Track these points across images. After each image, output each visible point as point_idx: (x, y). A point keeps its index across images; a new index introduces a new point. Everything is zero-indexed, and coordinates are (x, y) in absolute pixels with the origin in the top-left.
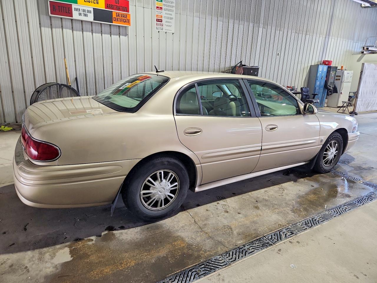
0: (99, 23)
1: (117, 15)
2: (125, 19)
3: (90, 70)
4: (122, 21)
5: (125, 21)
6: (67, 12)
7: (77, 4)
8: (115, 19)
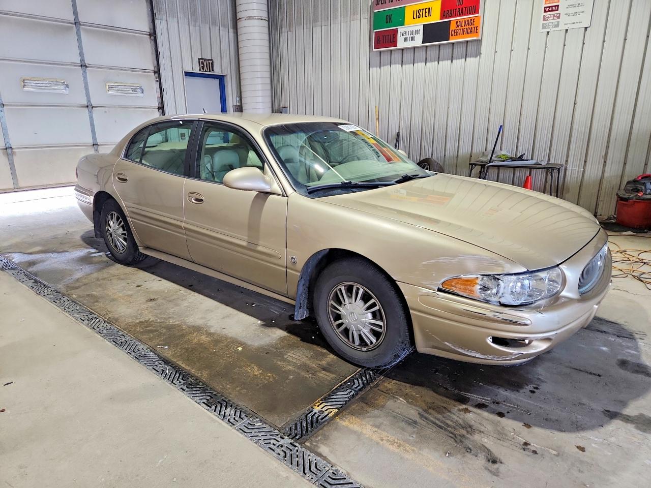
0: (435, 45)
1: (458, 24)
2: (470, 27)
3: (417, 120)
4: (465, 32)
5: (469, 31)
6: (392, 41)
7: (403, 26)
8: (453, 33)
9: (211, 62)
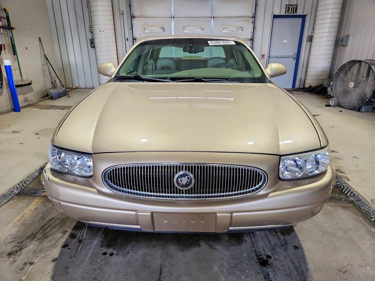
9: (295, 6)
